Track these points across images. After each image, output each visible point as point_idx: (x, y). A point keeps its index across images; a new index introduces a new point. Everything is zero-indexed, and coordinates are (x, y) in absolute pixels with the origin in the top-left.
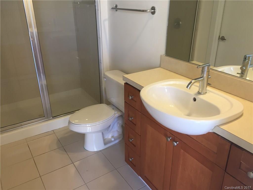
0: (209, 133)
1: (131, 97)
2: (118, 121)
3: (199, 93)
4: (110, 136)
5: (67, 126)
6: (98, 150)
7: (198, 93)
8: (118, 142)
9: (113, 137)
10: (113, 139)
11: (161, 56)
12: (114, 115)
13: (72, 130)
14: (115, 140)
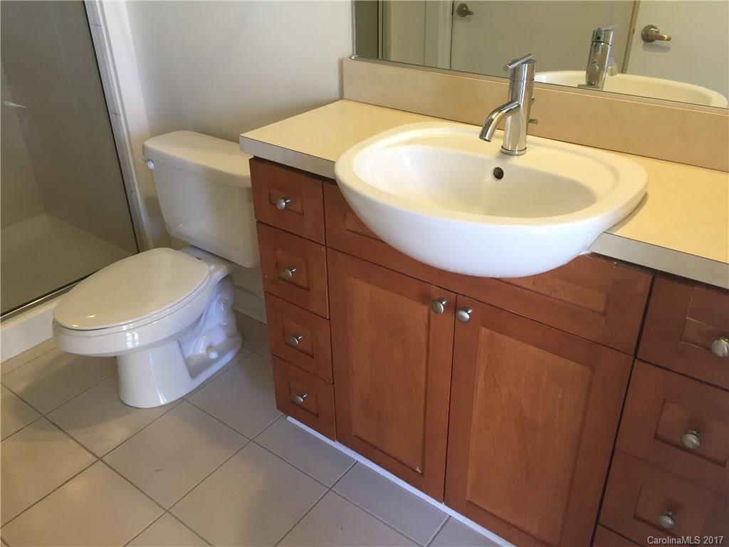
0: (578, 260)
1: (285, 201)
2: (219, 296)
3: (506, 153)
4: (201, 347)
5: (51, 339)
6: (171, 401)
7: (501, 151)
8: (230, 361)
9: (210, 348)
10: (213, 355)
11: (341, 62)
12: (211, 278)
13: (69, 352)
14: (221, 355)
